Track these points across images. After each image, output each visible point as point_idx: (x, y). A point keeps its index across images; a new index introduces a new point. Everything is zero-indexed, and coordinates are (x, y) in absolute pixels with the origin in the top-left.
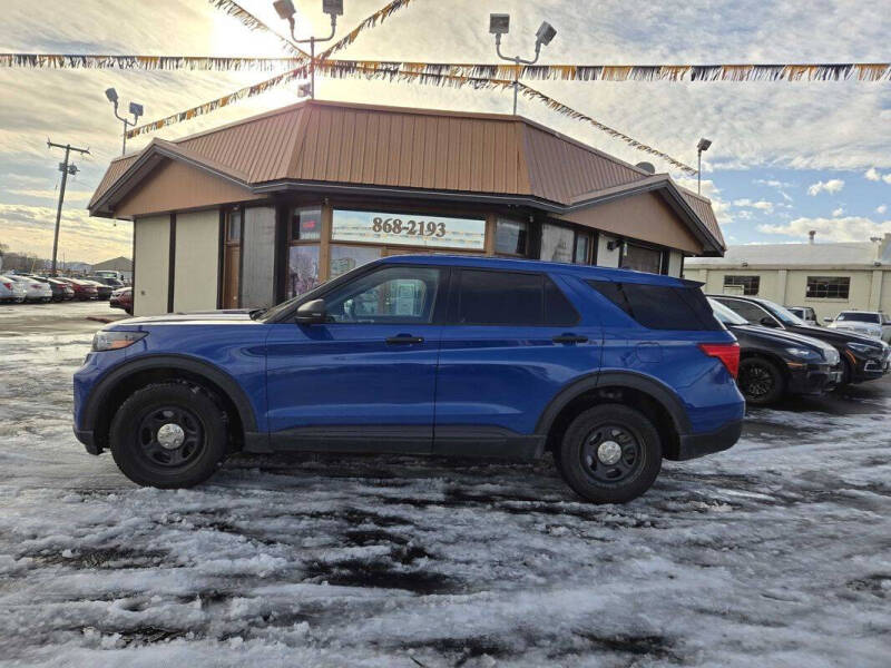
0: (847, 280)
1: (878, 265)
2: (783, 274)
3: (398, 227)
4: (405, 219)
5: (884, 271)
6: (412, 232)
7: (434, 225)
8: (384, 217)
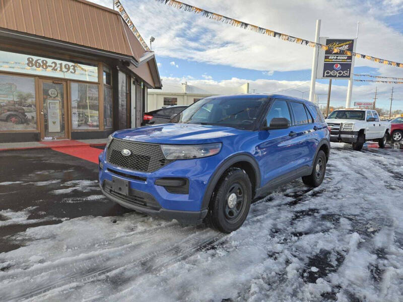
0: (176, 99)
1: (186, 94)
2: (155, 96)
3: (45, 66)
4: (50, 61)
5: (187, 96)
6: (55, 69)
7: (69, 66)
8: (35, 58)
